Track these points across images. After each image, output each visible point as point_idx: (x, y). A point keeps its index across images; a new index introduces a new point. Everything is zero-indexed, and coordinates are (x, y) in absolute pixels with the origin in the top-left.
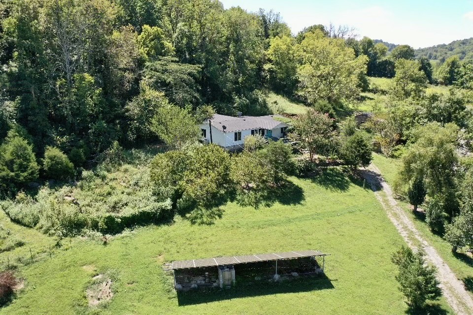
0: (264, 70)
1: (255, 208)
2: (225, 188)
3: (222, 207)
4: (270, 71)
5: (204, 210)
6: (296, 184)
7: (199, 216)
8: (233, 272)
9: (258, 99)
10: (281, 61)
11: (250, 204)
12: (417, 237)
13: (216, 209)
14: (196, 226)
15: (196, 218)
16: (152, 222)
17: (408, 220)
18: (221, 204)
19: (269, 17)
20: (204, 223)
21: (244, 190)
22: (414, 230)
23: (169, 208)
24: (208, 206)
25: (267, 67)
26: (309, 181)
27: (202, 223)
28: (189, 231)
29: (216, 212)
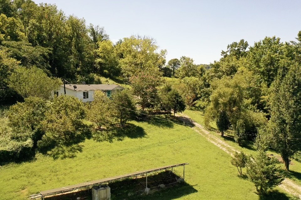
0: (95, 63)
1: (110, 142)
2: (80, 130)
3: (80, 144)
4: (100, 63)
5: (65, 148)
6: (137, 125)
7: (60, 152)
8: (109, 189)
10: (107, 57)
11: (105, 140)
12: (233, 150)
13: (75, 145)
14: (59, 160)
15: (58, 154)
16: (12, 161)
17: (221, 141)
18: (79, 142)
19: (96, 30)
20: (67, 157)
21: (97, 131)
22: (229, 146)
23: (31, 146)
24: (68, 144)
25: (99, 60)
26: (146, 123)
27: (65, 157)
28: (52, 165)
29: (76, 148)
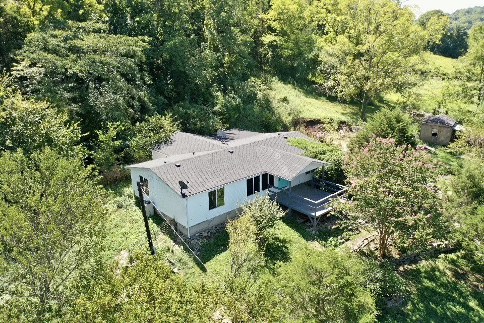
0: (263, 45)
4: (272, 45)
9: (256, 95)
10: (289, 31)
25: (267, 39)
